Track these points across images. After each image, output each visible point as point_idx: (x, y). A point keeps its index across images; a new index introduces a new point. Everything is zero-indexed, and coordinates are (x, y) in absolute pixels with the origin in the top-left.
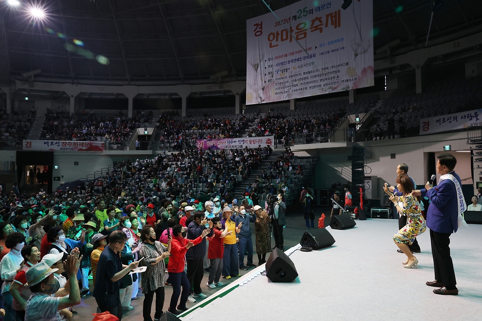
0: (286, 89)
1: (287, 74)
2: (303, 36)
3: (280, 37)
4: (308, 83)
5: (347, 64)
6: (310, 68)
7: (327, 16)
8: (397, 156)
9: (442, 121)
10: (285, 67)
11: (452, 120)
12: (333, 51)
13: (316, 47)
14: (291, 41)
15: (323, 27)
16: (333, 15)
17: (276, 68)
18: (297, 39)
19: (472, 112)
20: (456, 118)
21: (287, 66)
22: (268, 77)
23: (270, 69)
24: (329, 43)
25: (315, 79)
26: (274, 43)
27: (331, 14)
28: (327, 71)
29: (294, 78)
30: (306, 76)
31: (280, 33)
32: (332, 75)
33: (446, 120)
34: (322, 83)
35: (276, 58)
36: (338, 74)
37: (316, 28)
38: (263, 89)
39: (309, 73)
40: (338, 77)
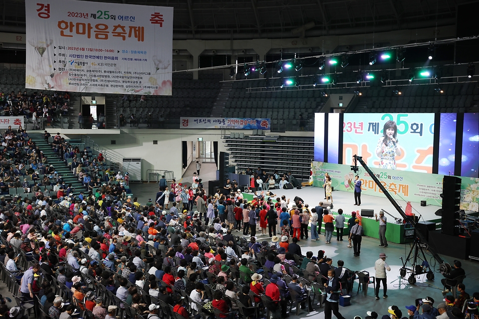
0: (83, 82)
1: (85, 68)
2: (104, 37)
3: (74, 29)
4: (109, 81)
5: (149, 74)
6: (112, 69)
7: (131, 28)
8: (158, 142)
9: (198, 121)
10: (81, 60)
11: (207, 121)
12: (136, 60)
13: (118, 52)
14: (89, 37)
15: (127, 36)
16: (137, 29)
17: (68, 59)
18: (97, 37)
19: (221, 119)
20: (209, 121)
21: (85, 60)
22: (58, 65)
23: (62, 58)
24: (132, 52)
25: (116, 79)
26: (67, 32)
27: (135, 28)
28: (129, 75)
29: (93, 73)
30: (106, 74)
31: (74, 24)
32: (135, 80)
33: (202, 121)
34: (125, 85)
35: (70, 48)
36: (140, 80)
37: (119, 35)
38: (52, 76)
39: (111, 72)
40: (140, 82)
